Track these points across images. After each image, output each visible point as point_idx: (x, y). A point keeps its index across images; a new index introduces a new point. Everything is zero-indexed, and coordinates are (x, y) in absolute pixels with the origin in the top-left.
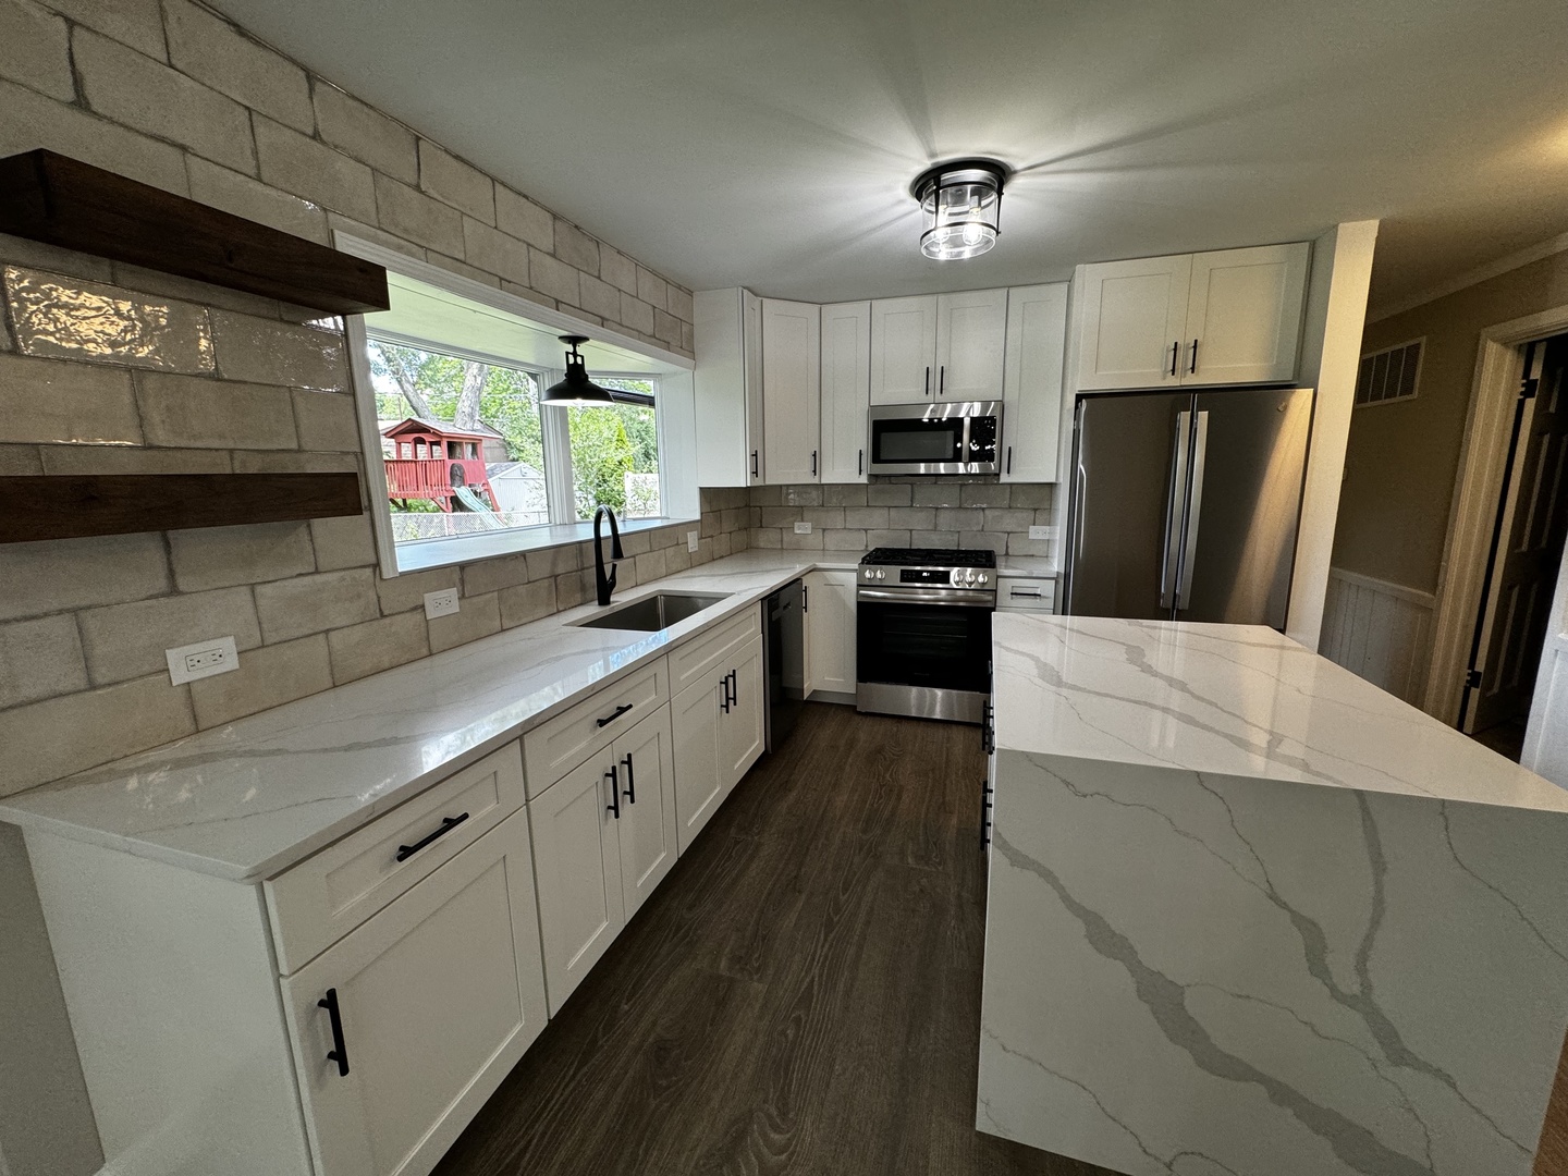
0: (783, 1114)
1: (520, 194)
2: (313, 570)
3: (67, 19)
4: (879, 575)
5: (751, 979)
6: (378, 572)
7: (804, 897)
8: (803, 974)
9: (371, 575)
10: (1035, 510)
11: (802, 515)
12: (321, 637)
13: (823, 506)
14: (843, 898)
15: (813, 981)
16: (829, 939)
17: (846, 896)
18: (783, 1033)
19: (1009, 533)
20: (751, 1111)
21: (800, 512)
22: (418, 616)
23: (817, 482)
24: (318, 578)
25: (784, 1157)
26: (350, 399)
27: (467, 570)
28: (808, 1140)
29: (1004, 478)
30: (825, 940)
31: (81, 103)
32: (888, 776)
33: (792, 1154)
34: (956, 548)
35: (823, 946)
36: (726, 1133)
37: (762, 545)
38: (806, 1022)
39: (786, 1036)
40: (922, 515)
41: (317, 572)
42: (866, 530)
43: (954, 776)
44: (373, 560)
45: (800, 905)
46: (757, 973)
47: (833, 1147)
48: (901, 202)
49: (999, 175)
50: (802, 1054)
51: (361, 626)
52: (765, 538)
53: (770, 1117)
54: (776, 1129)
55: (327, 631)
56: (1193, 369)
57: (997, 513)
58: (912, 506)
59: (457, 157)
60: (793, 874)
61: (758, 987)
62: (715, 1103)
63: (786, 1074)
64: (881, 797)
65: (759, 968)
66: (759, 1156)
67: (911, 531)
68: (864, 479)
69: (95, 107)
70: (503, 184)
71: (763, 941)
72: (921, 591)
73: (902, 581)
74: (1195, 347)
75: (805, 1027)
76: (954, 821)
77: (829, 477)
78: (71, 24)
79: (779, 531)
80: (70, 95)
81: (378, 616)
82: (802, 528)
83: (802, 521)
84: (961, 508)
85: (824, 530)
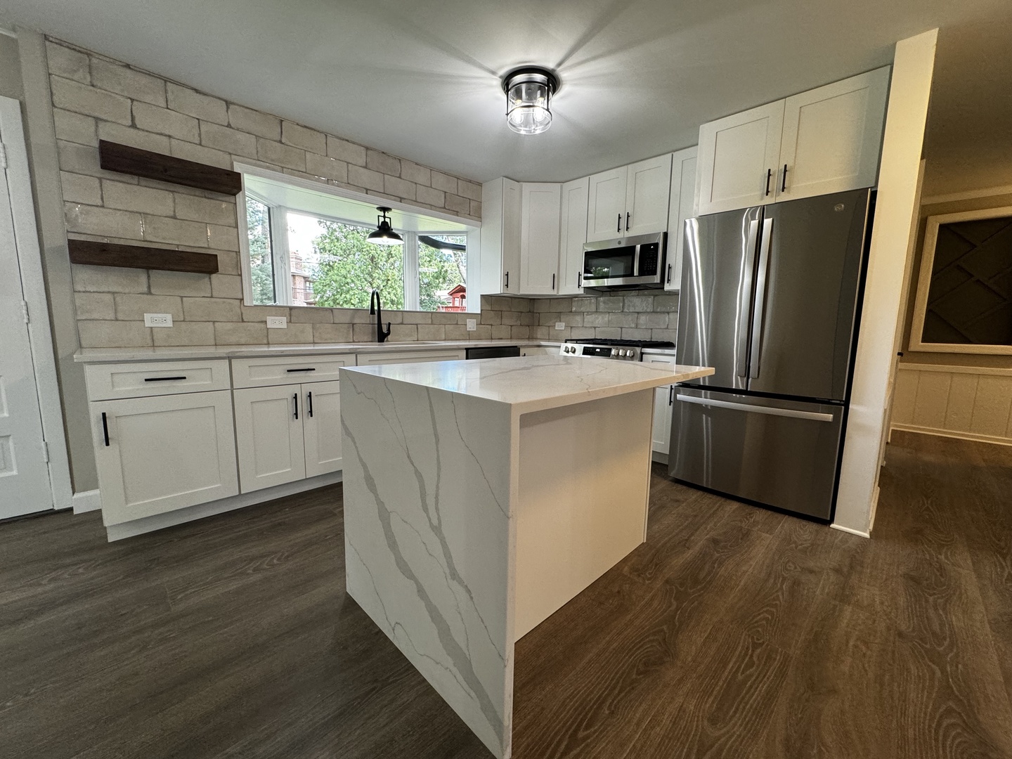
2: (211, 296)
3: (131, 99)
6: (243, 302)
9: (239, 303)
12: (211, 323)
13: (570, 312)
21: (559, 316)
22: (262, 325)
23: (555, 294)
24: (212, 300)
27: (294, 311)
29: (667, 287)
31: (133, 126)
37: (539, 337)
40: (630, 317)
44: (240, 297)
51: (231, 323)
52: (541, 332)
55: (214, 322)
56: (783, 189)
58: (623, 312)
59: (305, 127)
67: (622, 328)
68: (581, 291)
69: (138, 127)
70: (332, 136)
74: (785, 171)
77: (563, 290)
78: (132, 100)
79: (548, 328)
80: (130, 123)
81: (241, 321)
82: (560, 326)
83: (560, 321)
84: (653, 312)
85: (571, 327)
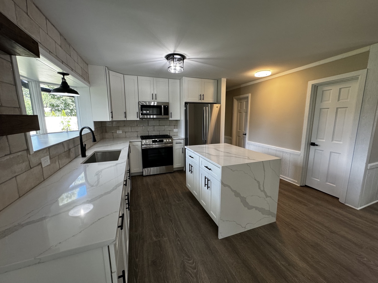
0: (189, 257)
1: (52, 24)
2: (9, 153)
4: (147, 142)
5: (163, 238)
6: (28, 152)
7: (161, 217)
8: (173, 231)
9: (26, 153)
10: (175, 126)
11: (119, 128)
12: (14, 179)
13: (125, 126)
14: (170, 214)
15: (176, 232)
16: (173, 223)
17: (170, 213)
18: (178, 244)
19: (170, 131)
20: (182, 261)
21: (118, 128)
22: (40, 167)
23: (126, 120)
24: (11, 156)
25: (194, 264)
26: (15, 87)
27: (51, 149)
28: (196, 258)
29: (170, 119)
30: (172, 223)
32: (160, 187)
33: (196, 262)
34: (159, 135)
35: (173, 225)
36: (181, 268)
37: (107, 137)
38: (180, 240)
39: (179, 244)
40: (151, 127)
41: (10, 154)
42: (137, 132)
43: (174, 184)
44: (26, 148)
45: (161, 219)
46: (163, 236)
47: (201, 256)
48: (162, 58)
49: (183, 57)
50: (184, 245)
51: (25, 173)
52: (107, 135)
53: (187, 259)
54: (189, 260)
55: (16, 176)
56: (203, 99)
57: (167, 126)
58: (148, 125)
59: (37, 7)
60: (155, 214)
61: (165, 239)
62: (174, 264)
63: (184, 251)
64: (162, 192)
65: (163, 235)
66: (191, 267)
67: (148, 131)
68: (138, 119)
70: (48, 20)
71: (159, 230)
72: (154, 145)
73: (153, 143)
74: (203, 95)
75: (181, 240)
76: (180, 192)
77: (129, 118)
79: (112, 133)
81: (30, 168)
82: (119, 132)
83: (119, 130)
84: (159, 125)
85: (126, 132)
